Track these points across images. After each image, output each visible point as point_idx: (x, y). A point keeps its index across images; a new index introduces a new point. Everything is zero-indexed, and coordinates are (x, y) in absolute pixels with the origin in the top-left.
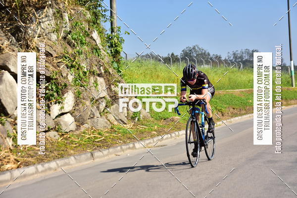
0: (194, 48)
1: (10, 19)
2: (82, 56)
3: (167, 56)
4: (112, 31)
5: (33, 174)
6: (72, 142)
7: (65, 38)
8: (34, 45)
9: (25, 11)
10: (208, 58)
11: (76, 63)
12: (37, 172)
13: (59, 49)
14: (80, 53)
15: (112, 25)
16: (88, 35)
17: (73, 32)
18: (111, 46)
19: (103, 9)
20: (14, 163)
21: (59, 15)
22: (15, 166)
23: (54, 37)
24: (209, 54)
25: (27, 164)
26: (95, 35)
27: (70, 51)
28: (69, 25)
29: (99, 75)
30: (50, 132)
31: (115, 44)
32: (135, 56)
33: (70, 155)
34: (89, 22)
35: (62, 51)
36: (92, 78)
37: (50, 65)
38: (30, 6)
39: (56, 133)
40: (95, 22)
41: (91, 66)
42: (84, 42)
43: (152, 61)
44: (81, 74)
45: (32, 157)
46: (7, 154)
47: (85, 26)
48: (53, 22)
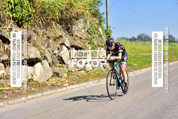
0: (143, 34)
1: (66, 24)
2: (95, 39)
3: (131, 38)
4: (107, 27)
5: (75, 88)
6: (91, 75)
7: (87, 31)
8: (75, 34)
9: (72, 20)
10: (149, 39)
11: (92, 42)
12: (77, 87)
13: (85, 36)
14: (94, 37)
15: (107, 25)
16: (97, 30)
17: (91, 28)
18: (107, 34)
19: (104, 18)
20: (68, 83)
21: (85, 21)
22: (68, 85)
23: (83, 31)
24: (149, 37)
25: (73, 84)
26: (100, 30)
27: (90, 36)
28: (89, 25)
29: (102, 47)
30: (81, 71)
31: (108, 33)
32: (117, 38)
33: (90, 80)
34: (97, 24)
35: (86, 37)
36: (99, 48)
37: (82, 43)
38: (74, 18)
39: (84, 71)
40: (100, 24)
41: (98, 43)
42: (95, 33)
43: (124, 40)
44: (94, 46)
45: (75, 81)
46: (65, 80)
47: (96, 26)
48: (83, 25)
